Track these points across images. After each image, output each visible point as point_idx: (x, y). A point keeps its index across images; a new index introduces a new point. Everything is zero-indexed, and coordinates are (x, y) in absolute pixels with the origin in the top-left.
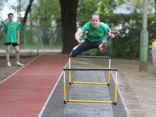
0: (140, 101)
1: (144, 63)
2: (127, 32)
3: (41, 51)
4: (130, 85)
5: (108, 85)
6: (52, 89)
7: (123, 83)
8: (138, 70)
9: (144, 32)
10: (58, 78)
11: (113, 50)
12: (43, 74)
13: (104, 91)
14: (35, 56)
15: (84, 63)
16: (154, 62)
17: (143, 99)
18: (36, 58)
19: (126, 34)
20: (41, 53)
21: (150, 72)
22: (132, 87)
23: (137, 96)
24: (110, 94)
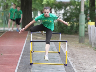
0: (84, 64)
1: (82, 37)
2: (68, 14)
3: (6, 29)
4: (74, 53)
5: (59, 53)
6: (19, 56)
7: (69, 52)
8: (78, 42)
9: (82, 15)
10: (22, 48)
11: (58, 28)
12: (11, 45)
13: (57, 57)
14: (3, 32)
15: (39, 37)
16: (89, 37)
17: (85, 63)
18: (3, 34)
19: (67, 16)
20: (7, 30)
21: (87, 43)
22: (76, 54)
23: (81, 61)
24: (62, 59)
